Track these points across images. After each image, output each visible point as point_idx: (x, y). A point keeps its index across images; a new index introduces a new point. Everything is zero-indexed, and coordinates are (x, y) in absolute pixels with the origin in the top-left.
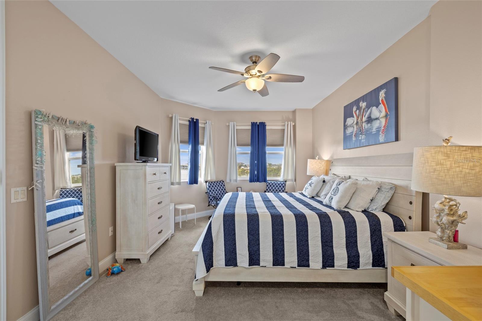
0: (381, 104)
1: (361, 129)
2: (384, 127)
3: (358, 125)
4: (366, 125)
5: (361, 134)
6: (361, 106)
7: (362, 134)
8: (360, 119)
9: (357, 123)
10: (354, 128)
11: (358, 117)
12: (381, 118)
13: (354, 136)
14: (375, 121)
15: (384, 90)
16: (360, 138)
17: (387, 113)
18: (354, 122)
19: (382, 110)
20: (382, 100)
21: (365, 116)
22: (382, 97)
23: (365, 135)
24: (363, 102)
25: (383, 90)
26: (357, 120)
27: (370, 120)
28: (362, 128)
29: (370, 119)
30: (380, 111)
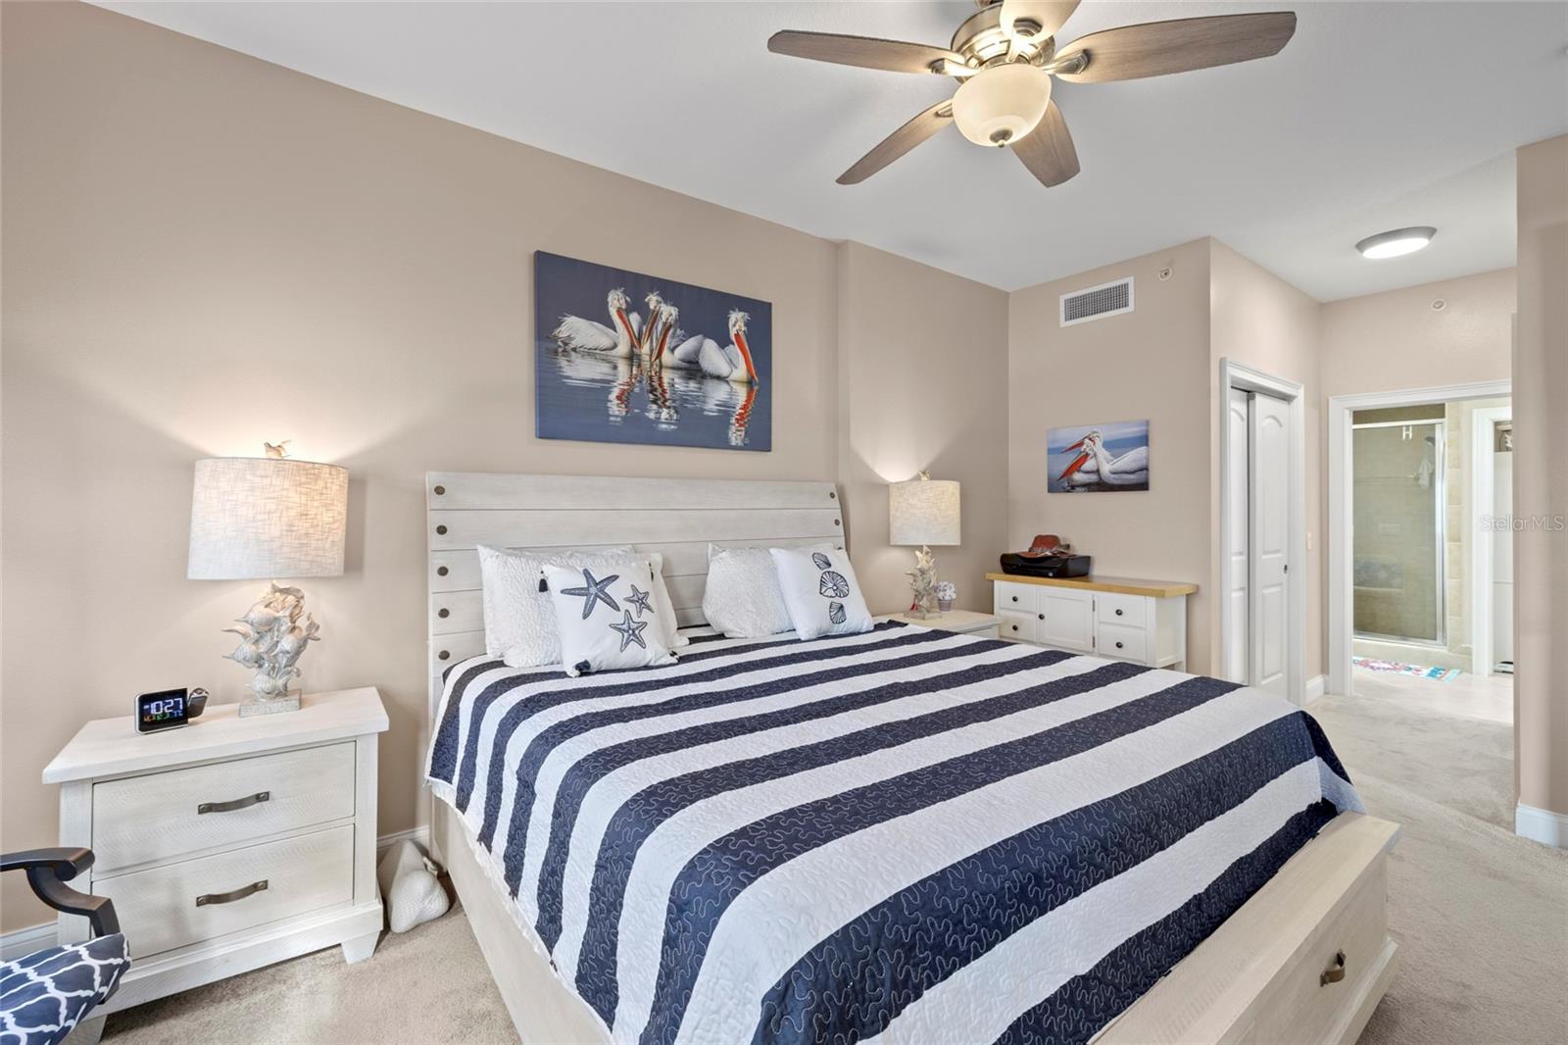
0: (733, 344)
1: (656, 384)
2: (744, 407)
3: (639, 366)
4: (676, 380)
5: (654, 402)
6: (652, 307)
7: (659, 402)
8: (652, 351)
9: (632, 358)
10: (615, 368)
11: (639, 340)
12: (735, 381)
13: (619, 398)
14: (716, 382)
15: (743, 313)
16: (652, 415)
17: (753, 377)
18: (615, 346)
19: (738, 363)
20: (737, 335)
21: (672, 350)
22: (737, 327)
23: (677, 412)
24: (666, 303)
25: (740, 311)
26: (633, 346)
27: (692, 369)
28: (661, 385)
29: (694, 367)
30: (731, 360)
